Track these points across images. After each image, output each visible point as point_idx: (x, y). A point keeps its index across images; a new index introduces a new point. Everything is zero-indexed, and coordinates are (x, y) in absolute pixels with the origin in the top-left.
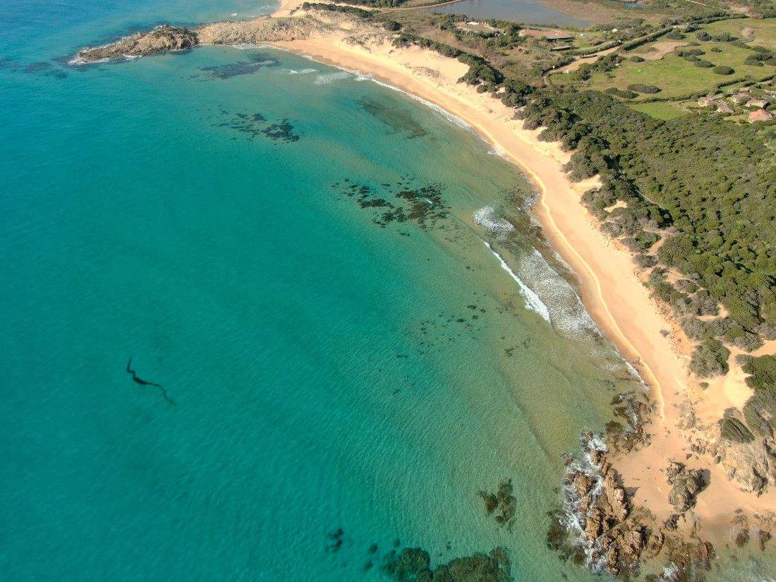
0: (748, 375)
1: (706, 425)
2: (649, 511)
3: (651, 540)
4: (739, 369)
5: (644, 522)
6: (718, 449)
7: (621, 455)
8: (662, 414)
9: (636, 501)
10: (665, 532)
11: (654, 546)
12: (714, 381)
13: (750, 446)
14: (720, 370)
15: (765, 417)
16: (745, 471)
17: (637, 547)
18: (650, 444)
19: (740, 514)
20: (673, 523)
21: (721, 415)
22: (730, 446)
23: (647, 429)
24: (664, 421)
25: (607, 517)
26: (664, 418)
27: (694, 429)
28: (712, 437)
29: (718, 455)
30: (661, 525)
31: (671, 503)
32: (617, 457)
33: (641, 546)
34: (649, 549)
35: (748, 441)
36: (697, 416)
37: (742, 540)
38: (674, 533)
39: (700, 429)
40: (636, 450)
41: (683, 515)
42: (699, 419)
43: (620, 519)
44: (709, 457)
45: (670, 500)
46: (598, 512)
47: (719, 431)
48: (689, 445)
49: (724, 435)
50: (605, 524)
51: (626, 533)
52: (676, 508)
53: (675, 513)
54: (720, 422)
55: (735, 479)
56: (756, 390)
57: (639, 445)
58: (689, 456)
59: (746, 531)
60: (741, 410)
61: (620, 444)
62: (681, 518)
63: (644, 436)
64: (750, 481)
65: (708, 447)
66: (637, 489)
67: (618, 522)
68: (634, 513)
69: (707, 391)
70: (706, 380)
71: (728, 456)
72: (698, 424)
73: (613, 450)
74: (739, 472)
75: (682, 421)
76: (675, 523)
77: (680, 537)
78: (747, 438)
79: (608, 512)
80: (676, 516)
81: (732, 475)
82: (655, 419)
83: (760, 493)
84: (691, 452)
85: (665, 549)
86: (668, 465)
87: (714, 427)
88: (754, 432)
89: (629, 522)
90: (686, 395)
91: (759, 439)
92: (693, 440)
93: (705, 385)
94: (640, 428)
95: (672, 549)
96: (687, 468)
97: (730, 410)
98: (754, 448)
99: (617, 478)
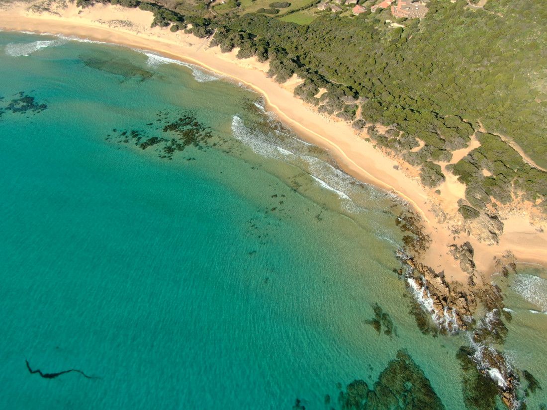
0: (458, 177)
1: (453, 215)
2: (457, 282)
3: (469, 298)
4: (451, 174)
5: (459, 290)
6: (465, 227)
7: (422, 256)
8: (426, 219)
9: (448, 279)
10: (471, 289)
11: (472, 301)
12: (441, 187)
13: (480, 218)
14: (442, 179)
15: (478, 198)
16: (485, 234)
17: (466, 307)
18: (432, 240)
19: (496, 260)
20: (472, 283)
21: (457, 206)
22: (472, 223)
23: (425, 232)
24: (429, 223)
25: (441, 298)
26: (429, 222)
27: (447, 221)
28: (458, 220)
29: (467, 231)
30: (467, 287)
31: (464, 271)
32: (422, 257)
33: (467, 305)
34: (471, 304)
35: (479, 216)
36: (445, 212)
37: (506, 273)
38: (476, 288)
39: (450, 219)
40: (427, 248)
41: (473, 275)
42: (447, 214)
43: (448, 295)
44: (463, 234)
45: (463, 269)
46: (435, 297)
47: (462, 216)
48: (450, 232)
49: (465, 218)
50: (443, 302)
51: (456, 301)
52: (468, 273)
53: (469, 276)
54: (459, 210)
55: (482, 241)
56: (467, 184)
57: (427, 245)
58: (454, 238)
59: (504, 268)
60: (465, 199)
61: (417, 248)
62: (474, 277)
63: (426, 237)
64: (490, 238)
65: (459, 228)
66: (443, 272)
67: (448, 297)
68: (452, 287)
69: (442, 195)
70: (437, 189)
71: (473, 229)
72: (448, 217)
73: (416, 254)
74: (483, 235)
75: (439, 219)
76: (473, 281)
77: (480, 288)
78: (477, 214)
79: (439, 294)
80: (471, 278)
81: (480, 239)
82: (424, 224)
83: (498, 242)
84: (454, 235)
85: (478, 300)
86: (449, 249)
87: (457, 215)
88: (478, 209)
89: (453, 294)
90: (430, 202)
91: (482, 212)
92: (450, 227)
93: (438, 192)
94: (421, 233)
95: (481, 298)
96: (458, 246)
97: (460, 201)
98: (483, 218)
99: (430, 271)
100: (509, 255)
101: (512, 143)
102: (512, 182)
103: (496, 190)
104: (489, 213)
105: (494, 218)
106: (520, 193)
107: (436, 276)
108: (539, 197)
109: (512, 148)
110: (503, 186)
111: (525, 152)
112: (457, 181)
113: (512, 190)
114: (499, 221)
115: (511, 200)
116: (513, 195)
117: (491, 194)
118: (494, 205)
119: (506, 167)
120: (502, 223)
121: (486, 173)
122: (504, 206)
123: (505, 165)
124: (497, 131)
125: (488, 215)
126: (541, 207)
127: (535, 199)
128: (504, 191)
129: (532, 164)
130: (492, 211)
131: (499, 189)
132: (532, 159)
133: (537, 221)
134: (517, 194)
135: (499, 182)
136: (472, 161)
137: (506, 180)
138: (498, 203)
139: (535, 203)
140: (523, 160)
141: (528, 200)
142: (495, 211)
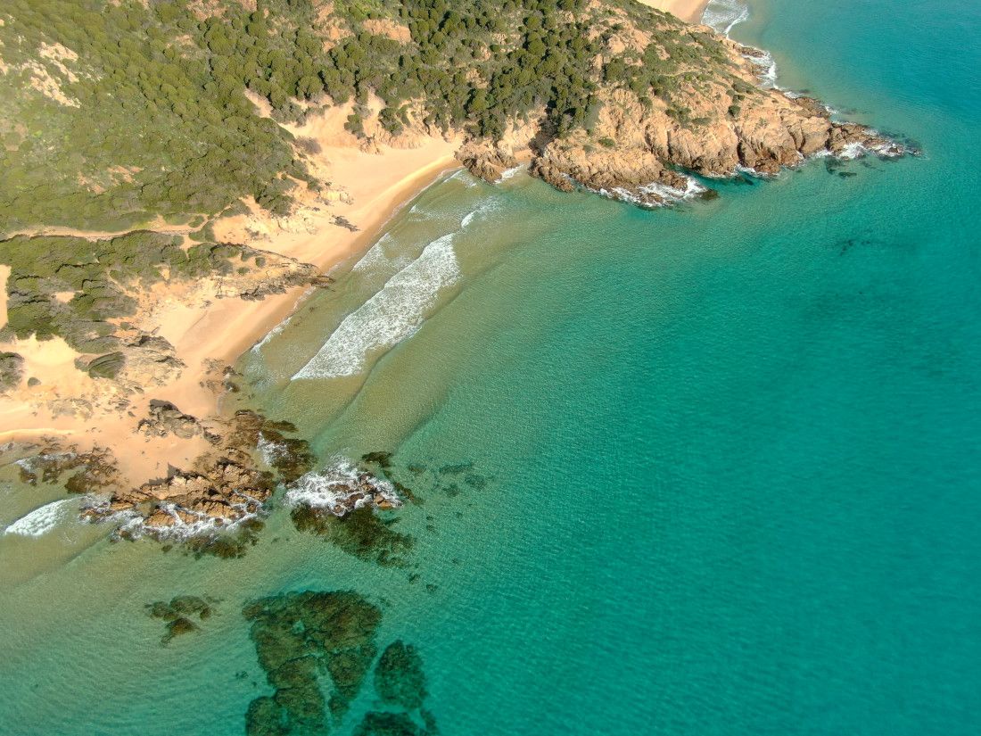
0: (33, 336)
1: (93, 390)
2: (199, 458)
3: (232, 458)
4: (19, 343)
5: (212, 464)
6: (126, 387)
7: (121, 479)
8: (65, 432)
9: (185, 468)
10: (223, 446)
11: (240, 456)
12: (28, 372)
13: (130, 358)
14: (16, 361)
15: (94, 337)
16: (159, 370)
17: (242, 471)
18: (108, 449)
19: (206, 385)
20: (215, 439)
21: (82, 374)
22: (126, 374)
23: (86, 448)
24: (77, 432)
25: (207, 496)
26: (71, 432)
27: (94, 405)
28: (107, 390)
29: (133, 389)
30: (215, 449)
31: (191, 436)
32: (124, 483)
33: (240, 467)
34: (243, 461)
35: (124, 357)
36: (78, 397)
37: (232, 387)
38: (225, 438)
39: (95, 398)
40: (115, 463)
41: (205, 429)
42: (83, 396)
43: (209, 484)
44: (135, 398)
45: (186, 437)
46: (200, 504)
47: (105, 380)
48: (116, 414)
49: (111, 376)
50: (215, 498)
51: (226, 479)
52: (197, 434)
53: (202, 435)
54: (92, 376)
55: (166, 381)
56: (59, 335)
57: (109, 460)
58: (130, 413)
59: (224, 383)
60: (80, 354)
61: (103, 479)
62: (209, 431)
63: (96, 454)
64: (169, 368)
65: (122, 396)
66: (170, 467)
67: (212, 487)
68: (201, 470)
69: (43, 381)
70: (26, 378)
71: (138, 380)
72: (89, 398)
73: (113, 487)
74: (158, 374)
75: (82, 413)
76: (214, 436)
77: (230, 434)
78: (119, 359)
79: (200, 495)
80: (206, 435)
81: (160, 382)
82: (70, 440)
83: (183, 364)
84: (126, 412)
85: (243, 448)
86: (141, 434)
87: (98, 384)
88: (112, 351)
89: (213, 476)
90: (39, 405)
91: (121, 349)
92: (109, 407)
93: (33, 382)
94: (83, 457)
95: (243, 443)
96: (148, 417)
97: (78, 364)
98: (132, 355)
99: (155, 484)
100: (212, 365)
101: (49, 231)
102: (110, 279)
103: (103, 307)
104: (131, 342)
105: (144, 341)
106: (135, 283)
107: (169, 481)
108: (160, 268)
109: (55, 236)
110: (105, 293)
111: (79, 228)
112: (40, 343)
113: (121, 288)
114: (154, 339)
115: (136, 302)
116: (130, 294)
117: (104, 317)
118: (125, 326)
119: (80, 266)
120: (160, 338)
121: (65, 297)
122: (137, 317)
123: (76, 266)
124: (8, 230)
125: (133, 345)
126: (176, 277)
127: (158, 275)
128: (114, 298)
129: (106, 236)
130: (132, 336)
131: (106, 302)
132: (99, 230)
133: (191, 298)
134: (132, 287)
135: (94, 294)
136: (27, 298)
137: (100, 284)
138: (126, 319)
139: (164, 280)
140: (90, 240)
141: (153, 282)
142: (135, 333)
